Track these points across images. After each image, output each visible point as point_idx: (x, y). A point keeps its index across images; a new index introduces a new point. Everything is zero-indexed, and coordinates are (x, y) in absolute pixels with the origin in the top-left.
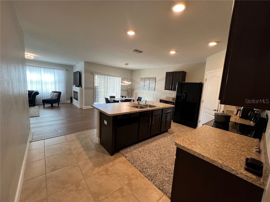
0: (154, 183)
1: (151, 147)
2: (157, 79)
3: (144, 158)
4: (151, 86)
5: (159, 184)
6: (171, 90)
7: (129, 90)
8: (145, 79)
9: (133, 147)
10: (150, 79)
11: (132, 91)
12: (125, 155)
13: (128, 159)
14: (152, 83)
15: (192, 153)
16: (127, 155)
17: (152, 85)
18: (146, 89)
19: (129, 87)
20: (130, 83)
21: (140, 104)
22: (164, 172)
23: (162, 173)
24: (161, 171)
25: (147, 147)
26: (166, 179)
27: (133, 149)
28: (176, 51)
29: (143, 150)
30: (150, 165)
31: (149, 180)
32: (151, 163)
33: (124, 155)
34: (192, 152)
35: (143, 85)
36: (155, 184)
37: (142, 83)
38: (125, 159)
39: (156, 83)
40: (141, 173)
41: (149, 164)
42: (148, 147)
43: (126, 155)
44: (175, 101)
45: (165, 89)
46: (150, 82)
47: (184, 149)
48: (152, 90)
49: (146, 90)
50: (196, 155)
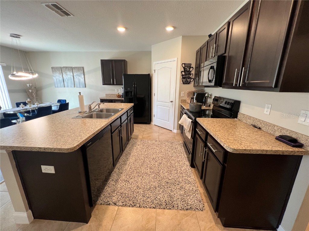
0: (178, 208)
1: (133, 166)
2: (85, 71)
3: (140, 186)
4: (76, 80)
5: (183, 205)
6: (113, 84)
7: (30, 91)
8: (62, 70)
9: (111, 180)
10: (72, 69)
11: (37, 91)
12: (111, 203)
13: (121, 204)
14: (77, 75)
15: (254, 153)
16: (115, 199)
17: (79, 78)
18: (70, 86)
19: (28, 85)
20: (36, 76)
21: (92, 110)
22: (173, 186)
23: (173, 189)
24: (171, 188)
25: (128, 169)
26: (182, 192)
27: (114, 183)
28: (126, 28)
29: (128, 177)
30: (154, 190)
31: (170, 209)
32: (153, 186)
33: (109, 203)
34: (255, 151)
35: (61, 79)
36: (180, 208)
37: (57, 77)
38: (116, 208)
39: (86, 76)
40: (155, 208)
41: (152, 189)
42: (130, 167)
43: (114, 201)
44: (123, 99)
45: (103, 85)
46: (75, 74)
47: (245, 152)
48: (81, 86)
49: (68, 87)
50: (259, 153)
